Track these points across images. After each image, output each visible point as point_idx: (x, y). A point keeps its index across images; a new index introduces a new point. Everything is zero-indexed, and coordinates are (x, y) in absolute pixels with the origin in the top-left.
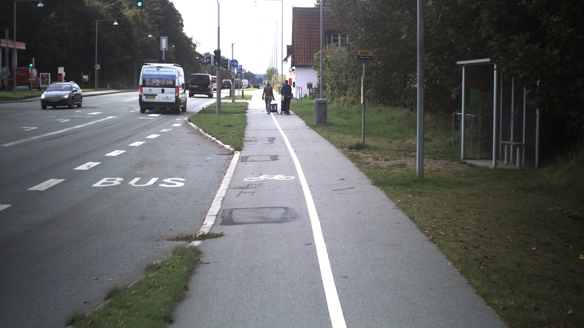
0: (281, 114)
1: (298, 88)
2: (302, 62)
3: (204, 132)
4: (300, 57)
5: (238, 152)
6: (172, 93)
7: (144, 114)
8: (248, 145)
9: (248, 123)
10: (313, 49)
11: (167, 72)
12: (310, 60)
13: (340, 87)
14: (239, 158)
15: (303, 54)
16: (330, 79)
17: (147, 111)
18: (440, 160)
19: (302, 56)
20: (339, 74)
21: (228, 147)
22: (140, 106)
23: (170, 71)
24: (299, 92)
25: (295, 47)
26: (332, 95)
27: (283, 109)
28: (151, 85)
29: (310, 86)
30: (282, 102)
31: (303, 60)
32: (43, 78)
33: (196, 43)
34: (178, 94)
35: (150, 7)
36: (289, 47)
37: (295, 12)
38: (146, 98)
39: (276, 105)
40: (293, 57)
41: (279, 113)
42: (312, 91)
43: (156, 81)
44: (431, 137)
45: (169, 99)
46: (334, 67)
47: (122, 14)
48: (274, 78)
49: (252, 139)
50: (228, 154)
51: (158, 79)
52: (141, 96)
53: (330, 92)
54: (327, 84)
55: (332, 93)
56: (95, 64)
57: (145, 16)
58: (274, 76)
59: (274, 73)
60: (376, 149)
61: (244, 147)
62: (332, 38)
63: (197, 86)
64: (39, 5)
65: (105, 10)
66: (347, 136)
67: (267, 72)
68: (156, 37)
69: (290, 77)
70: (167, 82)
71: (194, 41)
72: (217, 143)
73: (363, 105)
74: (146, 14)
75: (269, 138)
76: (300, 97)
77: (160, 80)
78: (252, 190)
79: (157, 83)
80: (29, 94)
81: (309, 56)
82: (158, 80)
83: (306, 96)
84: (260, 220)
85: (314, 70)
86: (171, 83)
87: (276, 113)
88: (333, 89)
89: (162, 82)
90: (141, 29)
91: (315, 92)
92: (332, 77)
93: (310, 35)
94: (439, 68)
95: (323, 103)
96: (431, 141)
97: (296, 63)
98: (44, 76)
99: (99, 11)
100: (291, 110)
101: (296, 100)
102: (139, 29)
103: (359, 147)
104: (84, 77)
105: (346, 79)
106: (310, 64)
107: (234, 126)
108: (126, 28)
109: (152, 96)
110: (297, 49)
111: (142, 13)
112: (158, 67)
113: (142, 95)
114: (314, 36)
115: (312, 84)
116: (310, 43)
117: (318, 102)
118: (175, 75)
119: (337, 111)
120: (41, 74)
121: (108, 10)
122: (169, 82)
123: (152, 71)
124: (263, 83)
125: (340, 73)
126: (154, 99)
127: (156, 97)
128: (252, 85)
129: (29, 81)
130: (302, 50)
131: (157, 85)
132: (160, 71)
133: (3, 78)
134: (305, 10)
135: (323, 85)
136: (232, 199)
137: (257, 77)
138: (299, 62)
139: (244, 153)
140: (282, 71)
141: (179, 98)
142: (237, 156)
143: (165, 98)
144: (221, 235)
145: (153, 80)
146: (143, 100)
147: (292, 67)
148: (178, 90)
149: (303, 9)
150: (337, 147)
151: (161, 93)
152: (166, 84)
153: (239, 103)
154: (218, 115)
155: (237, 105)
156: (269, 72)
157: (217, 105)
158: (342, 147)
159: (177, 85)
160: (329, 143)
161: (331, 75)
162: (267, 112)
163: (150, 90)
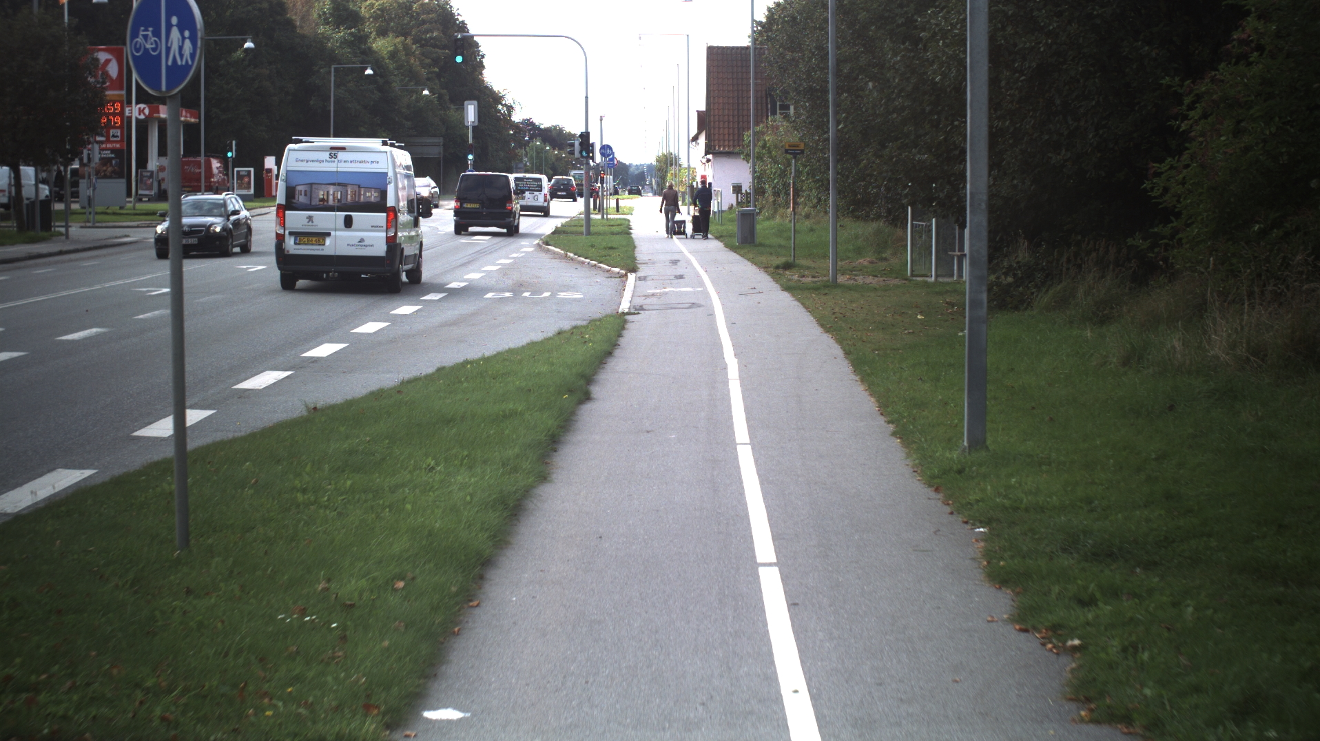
0: (693, 237)
2: (724, 146)
3: (576, 257)
4: (721, 137)
5: (634, 275)
6: (375, 228)
7: (289, 293)
8: (643, 267)
11: (361, 165)
12: (738, 142)
14: (636, 278)
15: (726, 131)
16: (771, 178)
17: (301, 283)
18: (881, 277)
19: (724, 135)
21: (617, 270)
22: (279, 268)
23: (370, 160)
24: (718, 199)
25: (712, 120)
26: (774, 205)
28: (313, 203)
29: (737, 189)
31: (726, 143)
32: (240, 177)
33: (512, 104)
34: (393, 230)
35: (419, 30)
36: (701, 115)
37: (711, 54)
38: (295, 243)
39: (684, 222)
40: (709, 135)
41: (689, 236)
42: (741, 197)
43: (328, 192)
44: (890, 256)
45: (366, 246)
46: (777, 156)
47: (370, 49)
48: (672, 174)
49: (647, 261)
50: (620, 277)
51: (334, 184)
52: (280, 238)
53: (771, 199)
54: (767, 186)
55: (775, 201)
57: (413, 50)
58: (672, 170)
59: (671, 165)
60: (808, 268)
61: (639, 269)
62: (778, 103)
63: (477, 206)
64: (246, 45)
65: (338, 42)
66: (778, 257)
67: (657, 161)
69: (704, 174)
70: (360, 195)
72: (600, 267)
74: (414, 46)
75: (671, 260)
76: (724, 209)
77: (339, 188)
78: (659, 296)
79: (331, 197)
81: (736, 135)
82: (332, 187)
83: (731, 207)
84: (670, 308)
85: (745, 162)
86: (373, 196)
87: (684, 236)
88: (776, 194)
89: (345, 194)
90: (407, 79)
91: (747, 198)
92: (775, 173)
93: (738, 98)
95: (752, 214)
96: (888, 260)
97: (713, 148)
98: (241, 173)
99: (327, 43)
102: (403, 77)
103: (787, 266)
106: (737, 149)
107: (617, 248)
109: (314, 239)
110: (714, 122)
111: (407, 44)
112: (333, 148)
113: (283, 236)
115: (741, 187)
116: (738, 112)
117: (742, 212)
118: (386, 174)
119: (776, 230)
121: (344, 42)
122: (368, 194)
123: (313, 161)
126: (321, 247)
127: (328, 241)
129: (212, 182)
130: (724, 124)
131: (331, 202)
132: (340, 161)
133: (160, 178)
134: (729, 51)
135: (759, 191)
136: (639, 301)
137: (631, 170)
138: (719, 147)
139: (640, 274)
140: (688, 162)
141: (398, 242)
142: (632, 277)
143: (356, 242)
144: (638, 313)
145: (317, 189)
146: (287, 249)
147: (706, 155)
148: (396, 217)
149: (725, 50)
150: (760, 267)
151: (343, 226)
152: (357, 200)
153: (613, 219)
154: (586, 235)
155: (611, 223)
156: (661, 161)
157: (584, 222)
158: (765, 268)
159: (390, 202)
160: (750, 264)
161: (773, 170)
162: (667, 233)
163: (308, 220)
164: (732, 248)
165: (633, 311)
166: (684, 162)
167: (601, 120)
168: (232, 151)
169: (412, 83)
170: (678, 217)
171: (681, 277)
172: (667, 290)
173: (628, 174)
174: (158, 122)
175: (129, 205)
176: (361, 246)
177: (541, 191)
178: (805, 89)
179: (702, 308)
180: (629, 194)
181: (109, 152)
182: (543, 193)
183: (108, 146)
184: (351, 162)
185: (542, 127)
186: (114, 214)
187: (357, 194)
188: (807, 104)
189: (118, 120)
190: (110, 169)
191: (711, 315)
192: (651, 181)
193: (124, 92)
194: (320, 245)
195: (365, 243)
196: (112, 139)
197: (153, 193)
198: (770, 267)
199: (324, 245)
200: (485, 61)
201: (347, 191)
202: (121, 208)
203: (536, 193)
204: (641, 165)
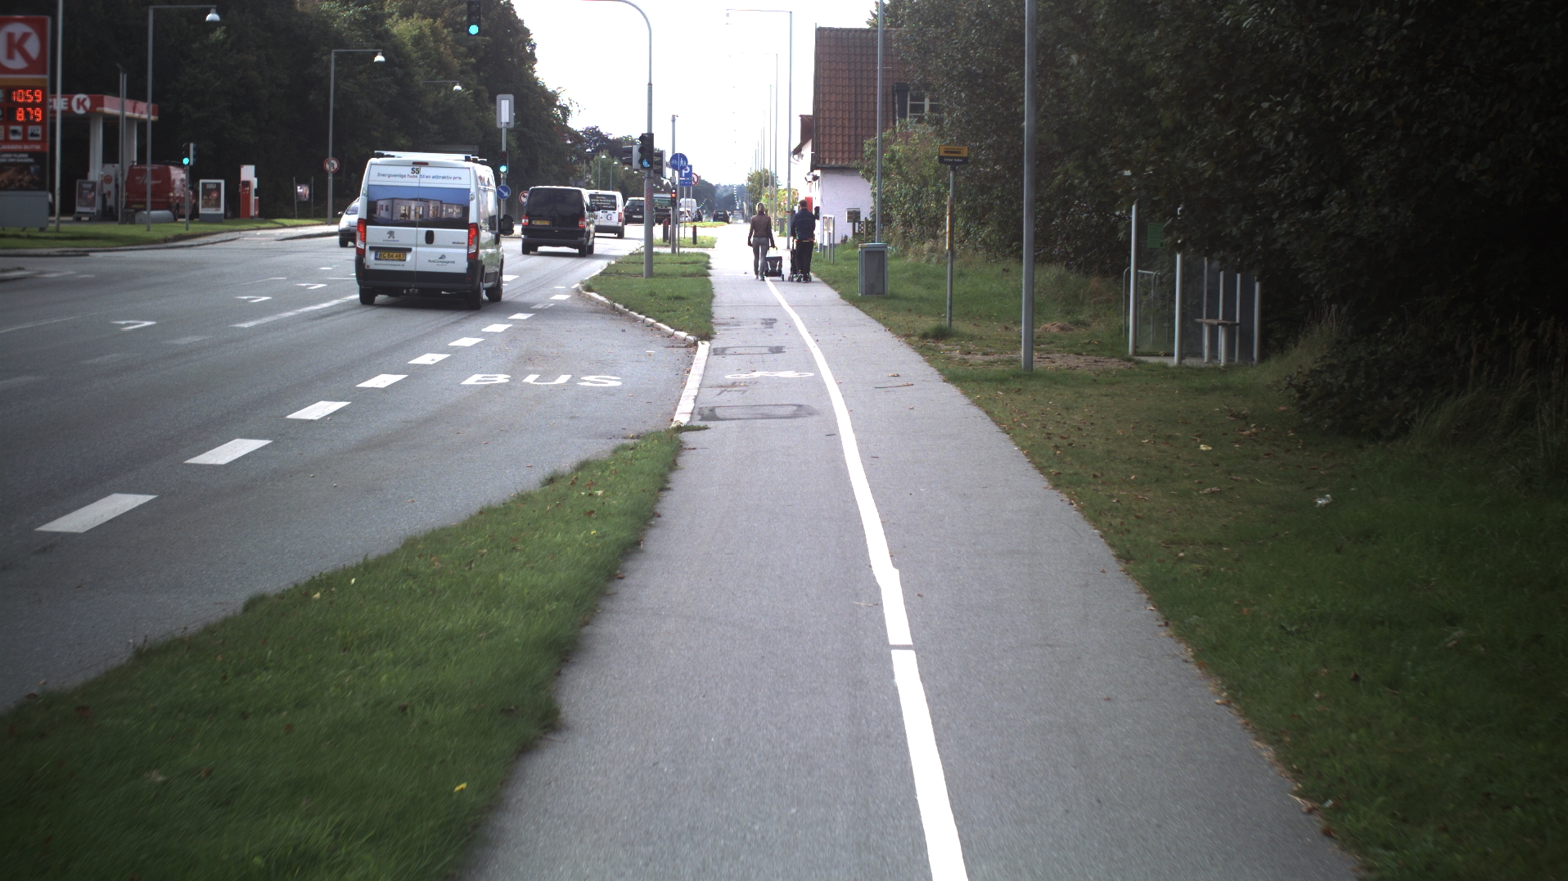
0: (791, 279)
1: (827, 221)
2: (837, 159)
3: (627, 310)
4: (833, 146)
5: (707, 344)
6: (456, 244)
7: (369, 308)
8: (722, 332)
9: (716, 294)
10: (862, 128)
11: (444, 181)
12: (856, 154)
13: (924, 218)
14: (709, 350)
15: (840, 140)
16: (900, 201)
17: (380, 298)
18: (1088, 355)
19: (837, 144)
20: (921, 188)
21: (683, 334)
22: (359, 283)
23: (452, 176)
24: (828, 229)
26: (905, 238)
27: (794, 270)
28: (394, 218)
29: (854, 216)
30: (793, 252)
31: (840, 155)
32: (207, 192)
33: (568, 105)
34: (474, 247)
35: (453, 12)
36: (805, 120)
37: (820, 38)
38: (376, 259)
39: (780, 259)
40: (817, 147)
41: (786, 278)
42: (859, 228)
43: (410, 207)
44: (1090, 320)
45: (448, 262)
46: (910, 173)
47: (387, 31)
48: (767, 196)
49: (729, 321)
50: (686, 347)
51: (416, 200)
52: (361, 254)
53: (900, 230)
54: (895, 213)
55: (905, 232)
56: (327, 157)
57: (444, 36)
58: (767, 191)
59: (766, 185)
60: (972, 338)
61: (716, 334)
62: (909, 103)
63: (547, 223)
64: (209, 17)
65: (345, 22)
66: (923, 318)
67: (749, 180)
68: (471, 91)
69: (809, 195)
70: (442, 211)
71: (563, 100)
72: (659, 329)
73: (949, 253)
74: (445, 31)
75: (764, 319)
76: (832, 242)
77: (421, 203)
78: (744, 388)
79: (413, 213)
80: (179, 228)
81: (853, 145)
82: (414, 202)
83: (844, 241)
84: (760, 416)
85: (865, 180)
86: (455, 212)
87: (780, 278)
88: (907, 223)
89: (426, 210)
90: (434, 71)
91: (867, 230)
92: (906, 195)
93: (856, 95)
94: (1090, 183)
95: (878, 252)
96: (1089, 326)
97: (821, 162)
98: (209, 187)
99: (331, 23)
100: (813, 272)
101: (820, 250)
102: (429, 69)
103: (941, 334)
104: (300, 190)
105: (938, 201)
106: (854, 164)
107: (687, 299)
108: (397, 68)
109: (395, 255)
111: (436, 28)
112: (415, 163)
113: (364, 250)
114: (865, 97)
115: (859, 213)
116: (856, 114)
117: (867, 250)
118: (468, 190)
119: (911, 273)
120: (201, 181)
121: (354, 23)
122: (450, 210)
123: (395, 176)
124: (736, 210)
125: (924, 187)
126: (402, 263)
127: (409, 257)
128: (706, 213)
129: (170, 197)
130: (836, 130)
131: (412, 218)
132: (422, 177)
133: (105, 191)
134: (844, 35)
135: (884, 215)
136: (711, 398)
137: (718, 191)
138: (830, 159)
139: (717, 343)
140: (789, 179)
141: (479, 259)
142: (704, 348)
143: (437, 258)
144: (705, 428)
145: (398, 204)
146: (367, 263)
147: (812, 170)
148: (478, 234)
149: (840, 32)
150: (898, 335)
151: (424, 242)
152: (439, 216)
153: (688, 254)
154: (647, 277)
155: (686, 260)
156: (754, 180)
157: (644, 257)
158: (908, 336)
159: (472, 219)
160: (883, 328)
161: (904, 191)
162: (757, 273)
163: (388, 235)
164: (854, 301)
165: (697, 423)
166: (782, 182)
167: (674, 121)
168: (189, 158)
169: (441, 77)
170: (771, 253)
171: (778, 350)
172: (757, 375)
173: (714, 197)
174: (104, 119)
175: (52, 226)
176: (442, 262)
177: (615, 209)
178: (960, 73)
179: (815, 418)
180: (714, 220)
181: (26, 155)
182: (617, 212)
183: (26, 147)
184: (433, 177)
185: (610, 137)
186: (29, 237)
187: (439, 209)
188: (963, 95)
189: (38, 114)
190: (27, 178)
191: (833, 434)
192: (742, 205)
193: (47, 77)
194: (400, 260)
195: (446, 260)
196: (30, 138)
197: (95, 210)
198: (913, 335)
199: (405, 260)
200: (538, 53)
201: (429, 207)
202: (42, 230)
203: (610, 212)
204: (730, 186)
